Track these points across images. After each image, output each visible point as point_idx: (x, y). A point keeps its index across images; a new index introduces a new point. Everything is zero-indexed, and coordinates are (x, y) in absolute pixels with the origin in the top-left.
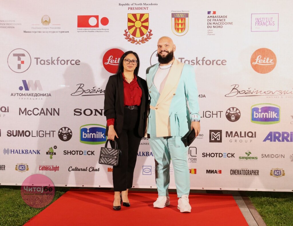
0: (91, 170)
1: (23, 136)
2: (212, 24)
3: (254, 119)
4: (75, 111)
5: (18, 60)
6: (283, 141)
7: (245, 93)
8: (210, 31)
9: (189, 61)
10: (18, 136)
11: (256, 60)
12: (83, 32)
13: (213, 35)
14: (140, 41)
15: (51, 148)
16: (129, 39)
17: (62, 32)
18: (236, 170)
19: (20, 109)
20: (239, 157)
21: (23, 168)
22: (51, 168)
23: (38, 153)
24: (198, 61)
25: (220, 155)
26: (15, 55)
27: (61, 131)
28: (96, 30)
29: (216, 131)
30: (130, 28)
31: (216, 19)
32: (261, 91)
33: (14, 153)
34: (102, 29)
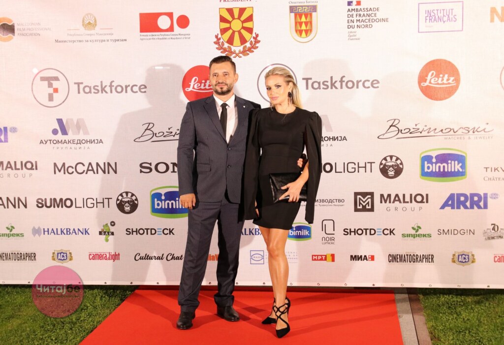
0: (169, 258)
1: (62, 207)
2: (355, 21)
3: (424, 174)
4: (141, 165)
5: (49, 87)
6: (472, 207)
7: (411, 133)
8: (352, 34)
9: (319, 83)
10: (54, 207)
11: (426, 79)
12: (149, 39)
13: (356, 39)
14: (240, 52)
15: (107, 225)
16: (222, 50)
17: (116, 41)
18: (397, 255)
19: (55, 164)
20: (403, 235)
21: (63, 256)
22: (108, 256)
23: (87, 233)
24: (333, 82)
25: (372, 232)
26: (43, 79)
27: (120, 198)
28: (170, 37)
29: (364, 194)
30: (223, 31)
31: (362, 13)
32: (436, 129)
33: (48, 234)
34: (180, 34)
